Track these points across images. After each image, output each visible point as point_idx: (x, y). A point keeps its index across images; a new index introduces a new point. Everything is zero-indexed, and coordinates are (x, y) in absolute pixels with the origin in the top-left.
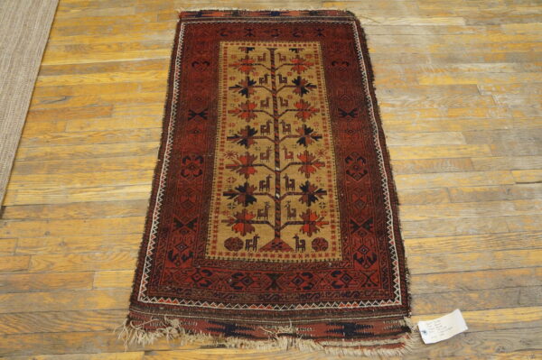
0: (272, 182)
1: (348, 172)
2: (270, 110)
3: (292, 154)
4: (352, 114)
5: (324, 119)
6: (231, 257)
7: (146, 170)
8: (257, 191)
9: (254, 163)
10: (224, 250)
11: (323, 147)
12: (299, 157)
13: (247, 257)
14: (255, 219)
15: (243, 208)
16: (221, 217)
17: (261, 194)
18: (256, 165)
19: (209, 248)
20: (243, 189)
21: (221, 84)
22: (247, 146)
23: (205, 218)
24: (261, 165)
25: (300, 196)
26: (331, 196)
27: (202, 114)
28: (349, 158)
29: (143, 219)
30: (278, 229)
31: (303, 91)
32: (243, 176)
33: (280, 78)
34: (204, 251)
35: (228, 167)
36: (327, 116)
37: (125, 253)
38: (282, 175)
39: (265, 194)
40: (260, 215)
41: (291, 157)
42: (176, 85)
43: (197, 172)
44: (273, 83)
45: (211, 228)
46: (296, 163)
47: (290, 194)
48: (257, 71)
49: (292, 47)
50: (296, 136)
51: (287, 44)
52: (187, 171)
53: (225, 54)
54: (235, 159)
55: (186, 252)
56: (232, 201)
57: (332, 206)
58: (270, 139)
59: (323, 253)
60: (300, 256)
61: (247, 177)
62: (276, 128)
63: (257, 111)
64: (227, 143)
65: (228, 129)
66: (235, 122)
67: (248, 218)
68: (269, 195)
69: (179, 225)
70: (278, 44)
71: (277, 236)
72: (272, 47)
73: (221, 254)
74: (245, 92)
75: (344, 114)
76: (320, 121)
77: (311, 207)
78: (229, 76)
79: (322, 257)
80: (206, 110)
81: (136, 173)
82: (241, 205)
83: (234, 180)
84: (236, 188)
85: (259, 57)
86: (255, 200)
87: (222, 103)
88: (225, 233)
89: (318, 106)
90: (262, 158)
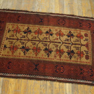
0: (66, 45)
1: (63, 24)
2: (37, 43)
3: (56, 38)
4: (42, 19)
5: (43, 27)
6: (91, 58)
7: (60, 86)
8: (70, 49)
9: (59, 49)
10: (89, 60)
11: (54, 29)
12: (57, 36)
13: (91, 54)
14: (79, 51)
15: (76, 54)
16: (79, 60)
17: (71, 48)
18: (60, 49)
19: (89, 64)
20: (69, 53)
21: (22, 58)
22: (52, 51)
23: (79, 65)
24: (60, 48)
25: (71, 38)
26: (71, 30)
27: (36, 66)
28: (58, 23)
29: (79, 86)
30: (82, 45)
31: (30, 31)
32: (64, 53)
33: (23, 38)
34: (90, 66)
35: (60, 58)
36: (42, 26)
37: (91, 91)
38: (64, 42)
39: (71, 47)
40: (78, 49)
41: (57, 38)
42: (19, 75)
43: (62, 68)
44: (24, 40)
45: (82, 63)
46: (60, 37)
47: (71, 41)
48: (17, 45)
49: (7, 32)
50: (49, 36)
51: (6, 33)
52: (62, 71)
53: (6, 55)
54: (57, 55)
55: (90, 71)
56: (73, 57)
57: (75, 30)
58: (50, 44)
59: (88, 35)
60: (90, 40)
61: (64, 52)
62: (45, 41)
63: (37, 47)
64: (50, 57)
65: (44, 57)
66: (41, 54)
67: (79, 53)
68: (71, 46)
69: (81, 73)
70: (5, 36)
71: (84, 45)
72: (6, 38)
73: (90, 61)
74: (28, 50)
75: (41, 21)
76: (44, 28)
77: (75, 36)
78: (18, 55)
79: (89, 35)
80: (34, 64)
81: (61, 90)
82: (74, 54)
83: (65, 56)
84: (69, 55)
85: (10, 44)
86: (73, 50)
87: (32, 58)
88: (84, 59)
89: (37, 28)
90: (57, 47)
